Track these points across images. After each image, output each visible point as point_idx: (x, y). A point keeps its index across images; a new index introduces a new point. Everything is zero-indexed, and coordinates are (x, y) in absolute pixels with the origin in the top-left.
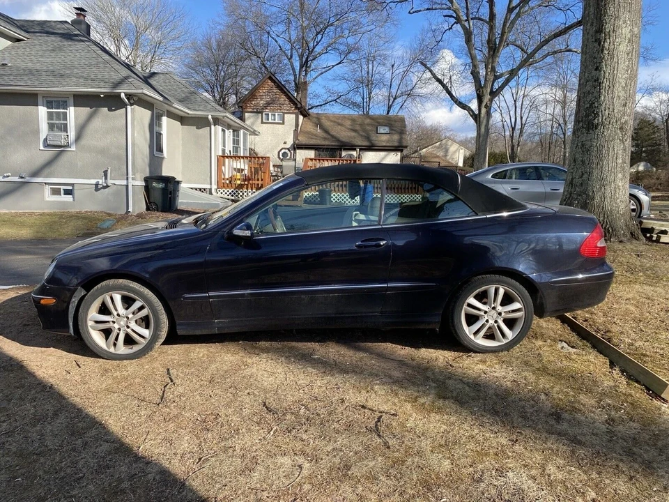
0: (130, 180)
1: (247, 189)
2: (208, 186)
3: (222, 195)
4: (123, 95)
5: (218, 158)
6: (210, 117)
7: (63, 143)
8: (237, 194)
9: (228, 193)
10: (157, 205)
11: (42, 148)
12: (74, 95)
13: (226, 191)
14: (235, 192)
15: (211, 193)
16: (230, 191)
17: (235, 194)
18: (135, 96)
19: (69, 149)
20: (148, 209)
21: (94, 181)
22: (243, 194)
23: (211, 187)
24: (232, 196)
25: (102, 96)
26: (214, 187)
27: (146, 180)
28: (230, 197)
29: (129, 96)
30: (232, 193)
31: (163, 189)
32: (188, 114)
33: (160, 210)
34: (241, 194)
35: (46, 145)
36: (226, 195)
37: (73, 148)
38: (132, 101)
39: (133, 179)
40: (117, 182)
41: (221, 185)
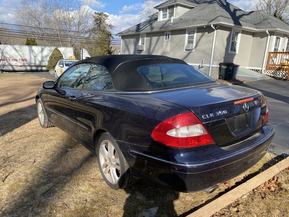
0: (211, 64)
1: (283, 71)
2: (260, 69)
3: (267, 74)
4: (212, 26)
5: (270, 53)
6: (267, 31)
7: (190, 48)
8: (276, 73)
9: (271, 73)
10: (222, 77)
11: (184, 51)
12: (197, 28)
13: (270, 71)
14: (275, 72)
15: (261, 73)
16: (272, 72)
17: (275, 73)
18: (218, 25)
19: (192, 51)
20: (219, 78)
21: (198, 65)
22: (280, 73)
23: (262, 69)
24: (273, 74)
25: (205, 27)
26: (264, 69)
27: (220, 64)
28: (272, 75)
29: (215, 25)
30: (273, 73)
31: (226, 69)
32: (256, 31)
33: (223, 79)
34: (278, 73)
35: (186, 50)
36: (270, 74)
37: (194, 51)
38: (217, 28)
39: (212, 64)
40: (206, 65)
41: (268, 68)
